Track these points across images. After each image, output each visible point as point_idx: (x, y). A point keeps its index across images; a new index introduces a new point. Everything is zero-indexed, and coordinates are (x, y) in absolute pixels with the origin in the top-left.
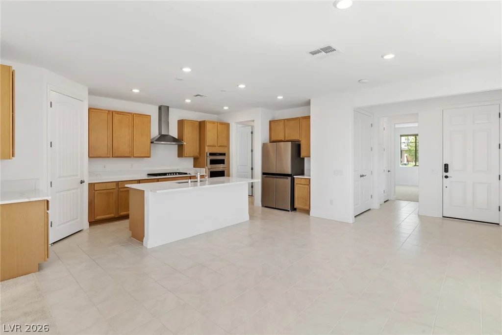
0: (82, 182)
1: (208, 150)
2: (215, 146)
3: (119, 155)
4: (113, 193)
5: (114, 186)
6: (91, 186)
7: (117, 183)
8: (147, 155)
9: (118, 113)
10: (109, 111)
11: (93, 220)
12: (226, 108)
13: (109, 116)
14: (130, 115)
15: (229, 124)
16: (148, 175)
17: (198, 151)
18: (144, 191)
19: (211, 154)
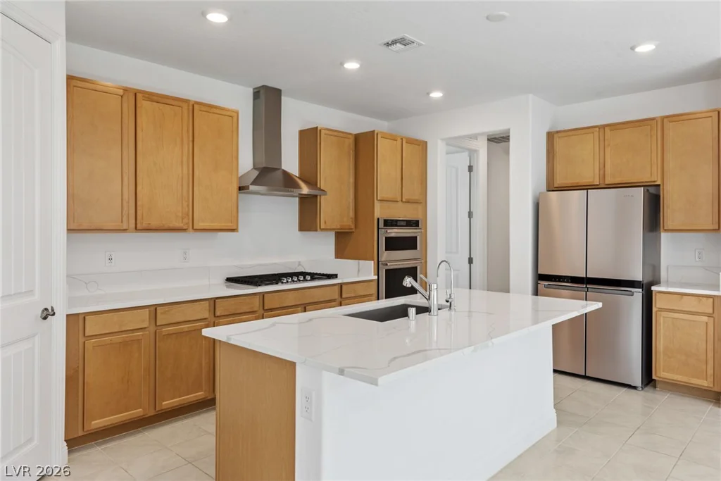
0: (47, 314)
1: (380, 212)
2: (397, 201)
3: (155, 223)
4: (139, 341)
5: (143, 320)
6: (76, 322)
7: (154, 310)
8: (229, 225)
9: (152, 97)
10: (126, 90)
11: (81, 433)
12: (436, 95)
13: (125, 106)
14: (185, 106)
15: (426, 142)
16: (229, 280)
17: (352, 214)
18: (293, 365)
19: (389, 223)
